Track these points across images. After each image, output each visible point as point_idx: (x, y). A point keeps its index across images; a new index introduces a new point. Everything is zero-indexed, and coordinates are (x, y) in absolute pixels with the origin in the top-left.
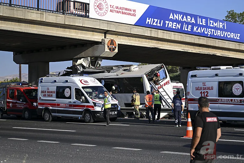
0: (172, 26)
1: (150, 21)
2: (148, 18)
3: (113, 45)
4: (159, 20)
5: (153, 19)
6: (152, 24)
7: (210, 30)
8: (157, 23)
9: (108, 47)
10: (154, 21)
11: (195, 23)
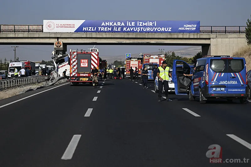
0: (104, 30)
1: (86, 29)
2: (84, 28)
3: (59, 44)
4: (93, 28)
5: (88, 28)
6: (87, 30)
7: (140, 28)
8: (91, 29)
9: (56, 45)
10: (89, 29)
11: (124, 25)
